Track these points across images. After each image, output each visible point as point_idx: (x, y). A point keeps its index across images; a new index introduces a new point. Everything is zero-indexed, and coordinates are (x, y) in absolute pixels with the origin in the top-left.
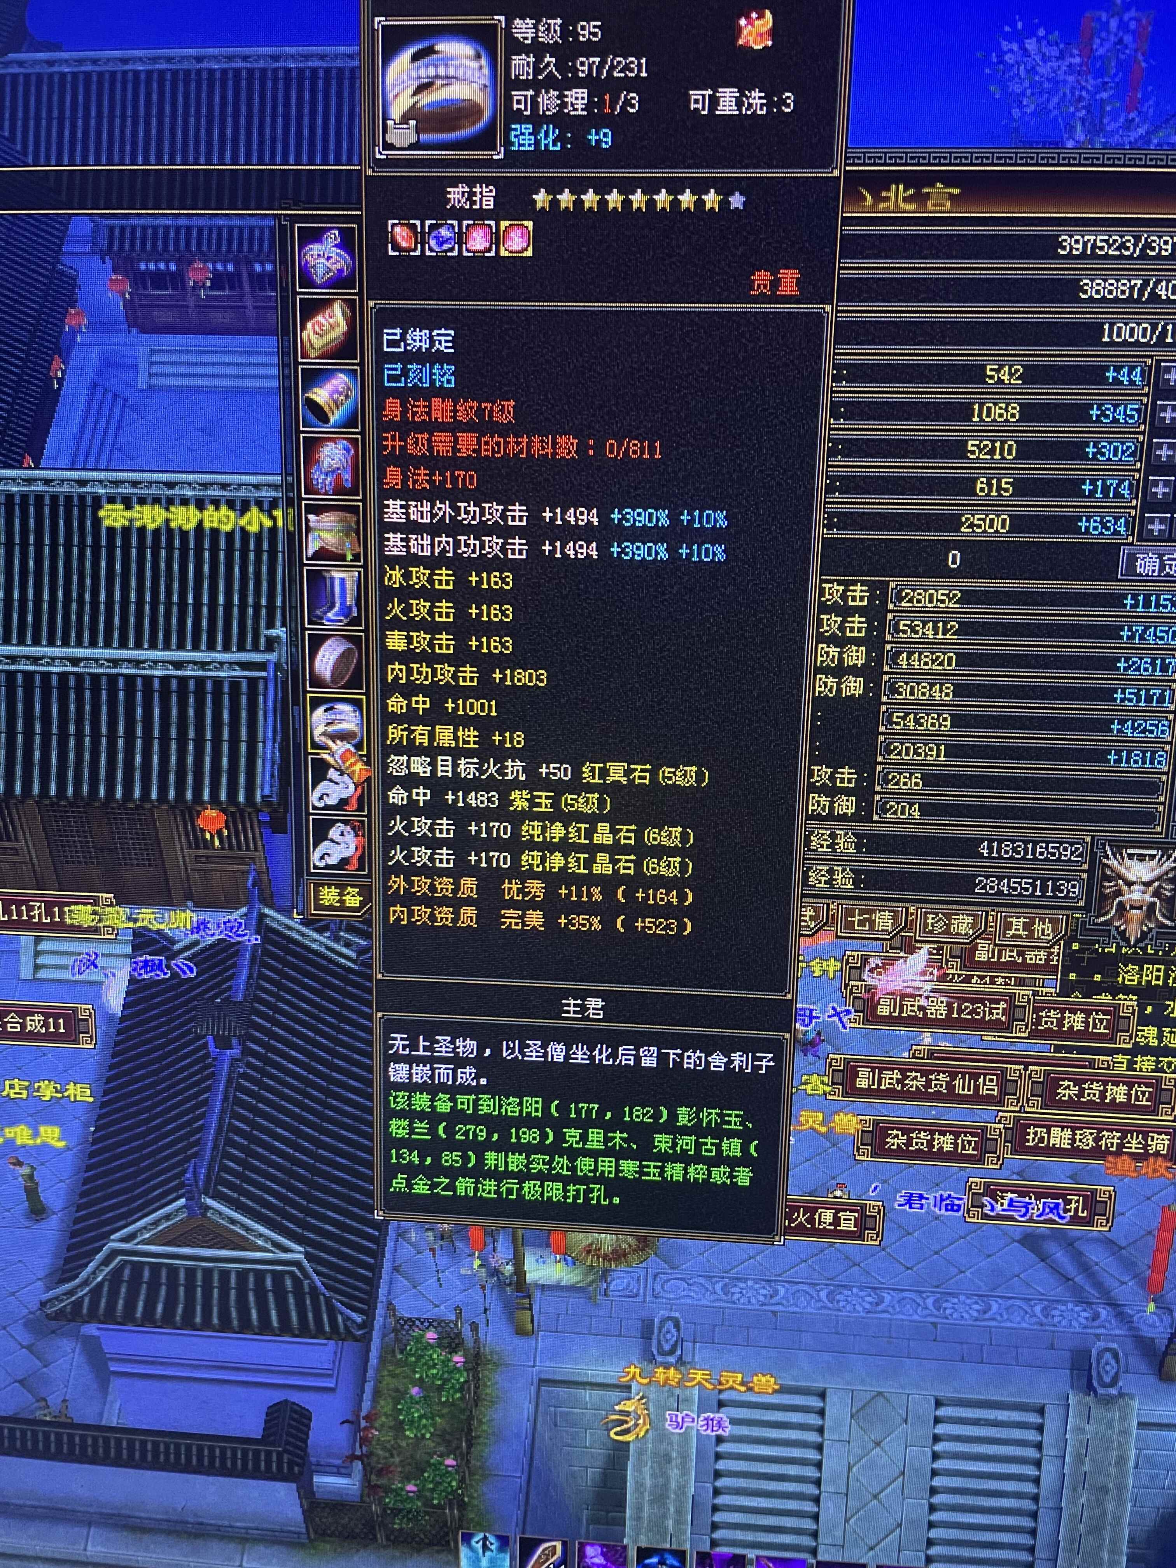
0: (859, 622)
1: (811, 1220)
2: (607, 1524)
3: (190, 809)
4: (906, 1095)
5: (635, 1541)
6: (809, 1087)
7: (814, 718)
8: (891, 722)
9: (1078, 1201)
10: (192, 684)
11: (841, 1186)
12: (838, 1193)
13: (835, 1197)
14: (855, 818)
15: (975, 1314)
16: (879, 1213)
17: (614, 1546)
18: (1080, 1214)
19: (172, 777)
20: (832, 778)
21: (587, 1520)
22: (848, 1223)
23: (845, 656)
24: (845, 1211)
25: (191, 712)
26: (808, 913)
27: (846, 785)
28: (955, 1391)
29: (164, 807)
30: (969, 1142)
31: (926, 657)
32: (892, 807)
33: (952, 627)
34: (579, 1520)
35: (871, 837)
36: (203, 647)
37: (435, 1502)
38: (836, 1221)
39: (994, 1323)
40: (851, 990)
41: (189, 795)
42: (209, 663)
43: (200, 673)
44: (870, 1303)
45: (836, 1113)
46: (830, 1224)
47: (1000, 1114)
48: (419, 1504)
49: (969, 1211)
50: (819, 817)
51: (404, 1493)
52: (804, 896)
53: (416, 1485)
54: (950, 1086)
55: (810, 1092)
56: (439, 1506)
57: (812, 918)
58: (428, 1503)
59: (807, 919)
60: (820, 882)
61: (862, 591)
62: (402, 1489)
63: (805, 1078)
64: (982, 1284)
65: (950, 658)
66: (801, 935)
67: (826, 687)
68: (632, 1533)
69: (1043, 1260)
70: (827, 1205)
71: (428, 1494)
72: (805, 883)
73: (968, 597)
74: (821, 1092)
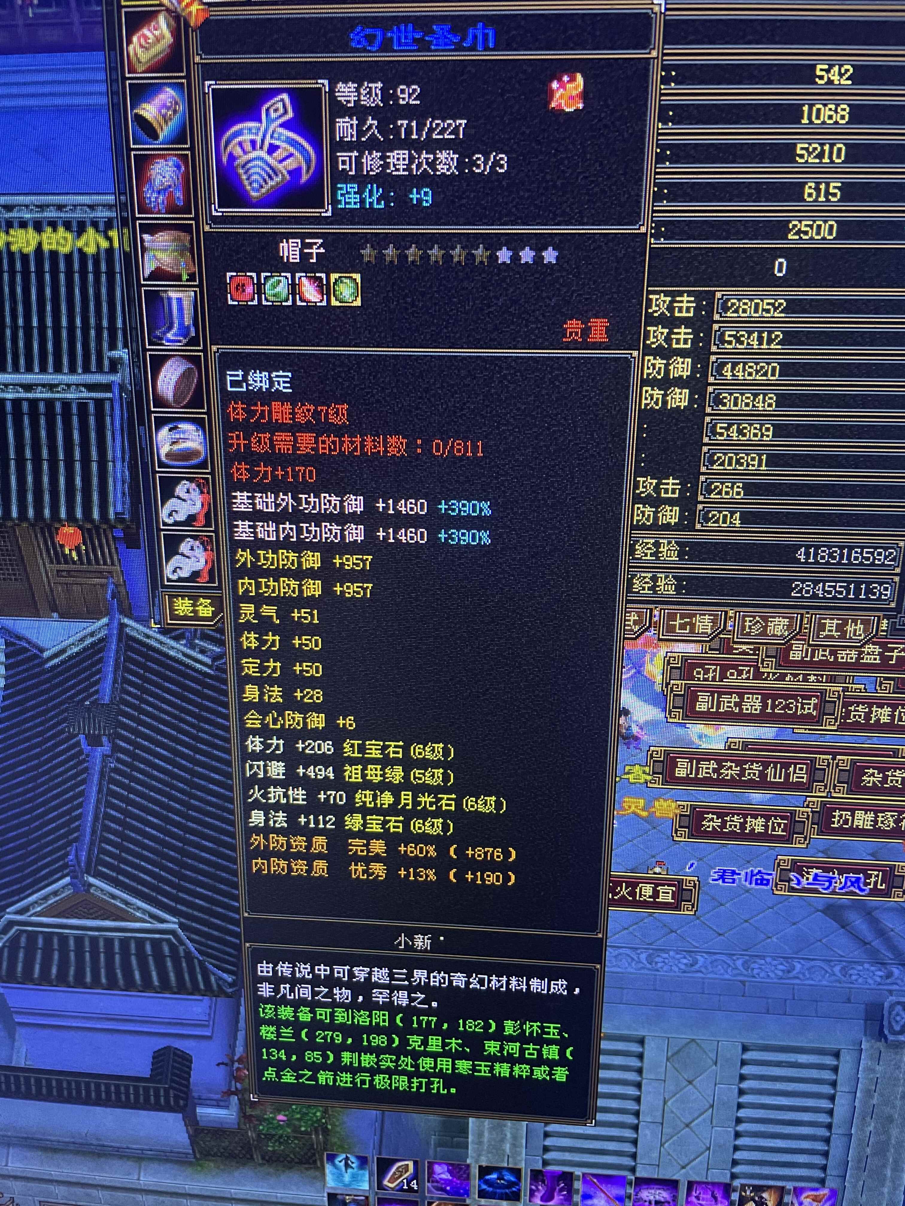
0: (685, 334)
1: (633, 894)
2: (452, 1147)
3: (49, 527)
4: (721, 783)
5: (477, 1161)
6: (631, 777)
7: (640, 429)
8: (714, 433)
9: (877, 876)
10: (42, 407)
11: (660, 863)
12: (657, 870)
13: (655, 873)
14: (678, 527)
15: (780, 973)
16: (695, 887)
17: (459, 1165)
18: (879, 887)
19: (30, 497)
20: (657, 489)
21: (435, 1144)
22: (666, 895)
23: (671, 367)
24: (663, 885)
25: (43, 433)
26: (632, 618)
27: (670, 495)
28: (762, 1038)
29: (25, 525)
30: (779, 825)
31: (750, 367)
32: (714, 516)
33: (777, 336)
34: (428, 1143)
35: (692, 545)
36: (51, 370)
37: (303, 1129)
38: (656, 894)
39: (797, 981)
40: (672, 688)
41: (47, 512)
42: (57, 386)
43: (49, 395)
44: (686, 964)
45: (657, 799)
46: (650, 897)
47: (808, 799)
48: (289, 1130)
49: (777, 884)
50: (644, 527)
51: (275, 1122)
52: (628, 602)
53: (285, 1115)
54: (763, 775)
55: (632, 781)
56: (306, 1133)
57: (635, 623)
58: (296, 1130)
59: (631, 623)
60: (644, 589)
61: (688, 302)
62: (273, 1119)
63: (627, 768)
64: (786, 947)
65: (774, 369)
66: (625, 638)
67: (652, 399)
68: (474, 1155)
69: (843, 927)
70: (648, 881)
71: (297, 1123)
72: (630, 589)
73: (793, 306)
74: (642, 781)
